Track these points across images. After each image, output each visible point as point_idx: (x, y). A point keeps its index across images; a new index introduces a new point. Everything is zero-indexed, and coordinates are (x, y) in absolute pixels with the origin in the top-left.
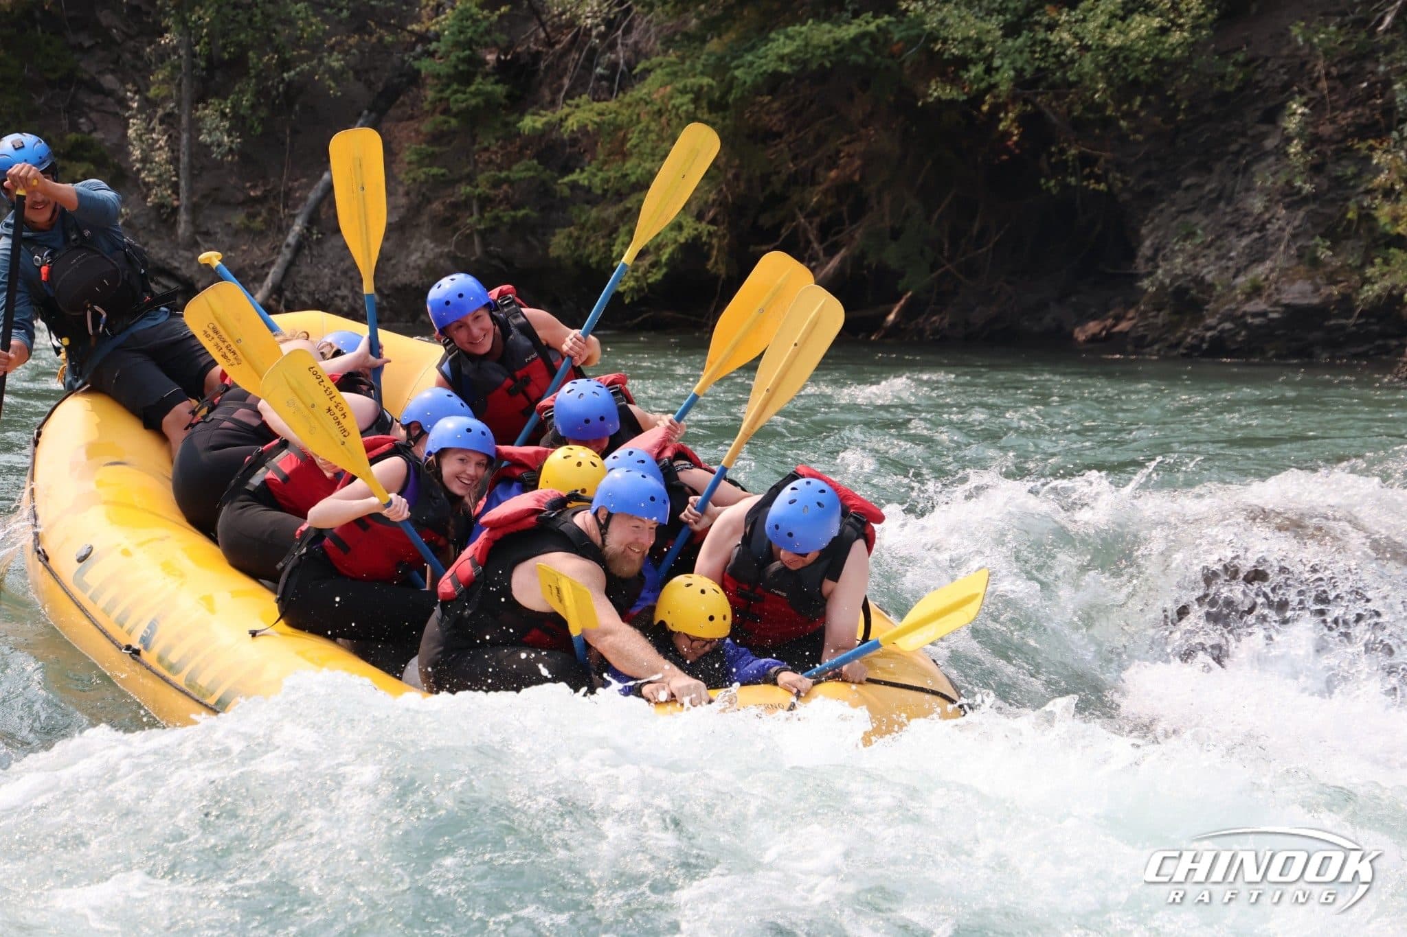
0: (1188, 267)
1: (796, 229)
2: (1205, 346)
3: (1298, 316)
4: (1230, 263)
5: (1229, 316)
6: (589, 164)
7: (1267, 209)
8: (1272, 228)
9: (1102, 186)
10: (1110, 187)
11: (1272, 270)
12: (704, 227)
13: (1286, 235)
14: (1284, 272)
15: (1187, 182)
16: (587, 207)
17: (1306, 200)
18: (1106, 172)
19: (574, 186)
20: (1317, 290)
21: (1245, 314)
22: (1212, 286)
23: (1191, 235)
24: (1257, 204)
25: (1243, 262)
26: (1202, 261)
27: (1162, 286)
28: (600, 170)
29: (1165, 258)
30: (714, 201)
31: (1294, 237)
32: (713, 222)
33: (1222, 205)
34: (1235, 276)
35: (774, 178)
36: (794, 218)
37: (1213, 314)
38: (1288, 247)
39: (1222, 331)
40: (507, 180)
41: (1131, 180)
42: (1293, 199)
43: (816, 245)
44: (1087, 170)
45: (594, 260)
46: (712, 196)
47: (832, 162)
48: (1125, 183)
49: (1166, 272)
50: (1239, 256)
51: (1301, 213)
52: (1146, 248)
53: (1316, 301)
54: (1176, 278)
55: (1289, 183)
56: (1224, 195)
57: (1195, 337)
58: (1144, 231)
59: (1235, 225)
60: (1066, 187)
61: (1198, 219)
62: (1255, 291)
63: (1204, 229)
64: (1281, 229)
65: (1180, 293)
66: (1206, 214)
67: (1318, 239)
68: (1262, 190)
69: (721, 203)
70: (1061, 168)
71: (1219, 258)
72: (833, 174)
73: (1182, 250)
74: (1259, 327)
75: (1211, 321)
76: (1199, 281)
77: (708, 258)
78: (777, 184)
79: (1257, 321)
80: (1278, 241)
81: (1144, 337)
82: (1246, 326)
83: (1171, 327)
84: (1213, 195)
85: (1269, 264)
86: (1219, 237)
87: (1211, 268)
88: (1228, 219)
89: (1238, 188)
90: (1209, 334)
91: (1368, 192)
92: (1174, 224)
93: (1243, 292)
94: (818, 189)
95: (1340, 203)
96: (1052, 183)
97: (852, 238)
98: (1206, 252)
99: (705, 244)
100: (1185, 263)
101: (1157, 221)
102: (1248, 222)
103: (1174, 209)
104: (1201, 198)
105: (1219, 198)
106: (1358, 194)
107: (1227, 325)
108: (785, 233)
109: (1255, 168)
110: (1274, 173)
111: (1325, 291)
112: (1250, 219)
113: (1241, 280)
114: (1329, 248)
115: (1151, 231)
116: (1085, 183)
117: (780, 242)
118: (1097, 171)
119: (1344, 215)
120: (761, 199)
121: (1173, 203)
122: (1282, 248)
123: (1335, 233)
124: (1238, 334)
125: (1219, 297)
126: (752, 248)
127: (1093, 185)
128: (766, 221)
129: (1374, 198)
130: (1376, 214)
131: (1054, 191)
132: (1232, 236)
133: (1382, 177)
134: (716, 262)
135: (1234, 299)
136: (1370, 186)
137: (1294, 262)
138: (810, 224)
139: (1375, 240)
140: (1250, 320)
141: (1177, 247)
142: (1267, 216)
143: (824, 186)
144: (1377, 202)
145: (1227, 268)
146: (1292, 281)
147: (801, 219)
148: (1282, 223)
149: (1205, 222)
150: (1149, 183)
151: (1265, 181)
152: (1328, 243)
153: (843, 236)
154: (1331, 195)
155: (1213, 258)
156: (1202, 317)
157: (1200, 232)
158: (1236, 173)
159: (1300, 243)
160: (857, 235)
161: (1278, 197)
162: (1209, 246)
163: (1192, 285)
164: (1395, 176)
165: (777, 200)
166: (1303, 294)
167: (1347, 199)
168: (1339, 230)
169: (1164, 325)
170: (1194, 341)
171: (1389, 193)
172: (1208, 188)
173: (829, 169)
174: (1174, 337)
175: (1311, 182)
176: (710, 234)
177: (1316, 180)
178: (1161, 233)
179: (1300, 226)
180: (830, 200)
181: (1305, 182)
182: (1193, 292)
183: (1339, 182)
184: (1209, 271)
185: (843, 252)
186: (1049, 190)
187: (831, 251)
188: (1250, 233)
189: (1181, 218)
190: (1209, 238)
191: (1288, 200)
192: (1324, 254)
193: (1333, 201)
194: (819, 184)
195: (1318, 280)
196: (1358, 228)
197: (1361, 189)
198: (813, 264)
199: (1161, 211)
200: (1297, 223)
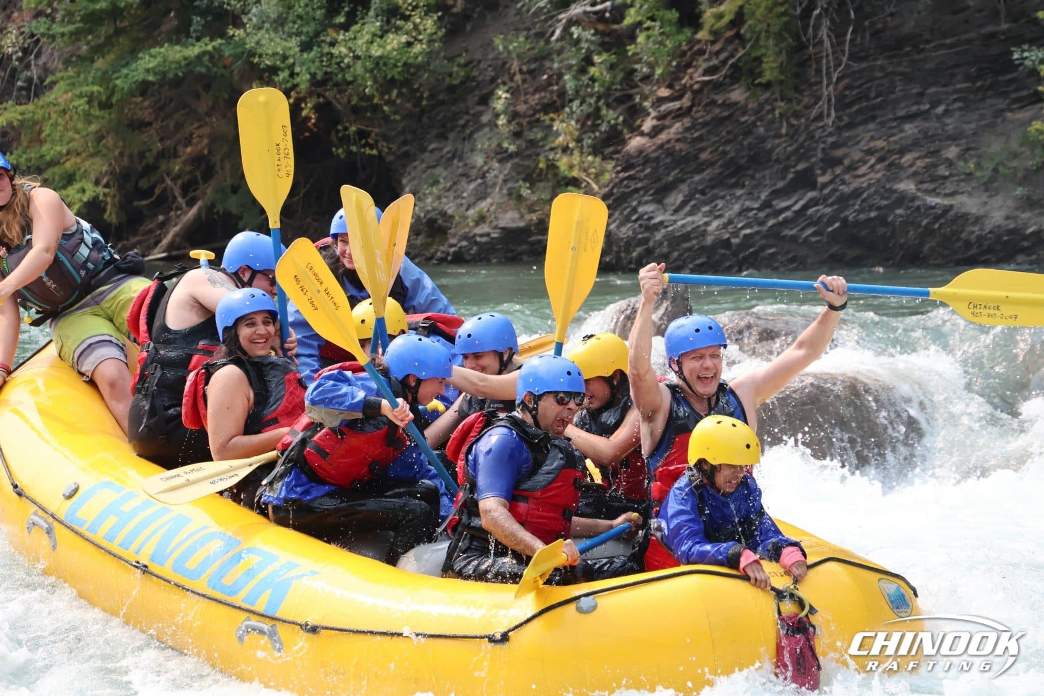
0: (436, 204)
1: (165, 189)
2: (449, 258)
3: (510, 235)
4: (464, 201)
5: (465, 237)
6: (16, 149)
7: (485, 163)
8: (490, 176)
9: (375, 152)
10: (380, 152)
11: (492, 205)
12: (100, 190)
13: (500, 180)
14: (499, 205)
15: (432, 147)
17: (511, 156)
18: (377, 142)
20: (522, 217)
21: (475, 235)
22: (452, 217)
23: (436, 182)
24: (479, 160)
25: (473, 200)
26: (444, 200)
28: (24, 153)
30: (106, 171)
31: (505, 181)
32: (107, 186)
33: (455, 161)
34: (467, 210)
35: (147, 154)
36: (163, 181)
37: (455, 235)
38: (501, 188)
39: (461, 248)
41: (394, 147)
42: (503, 156)
43: (180, 199)
44: (363, 141)
46: (105, 168)
47: (188, 141)
48: (390, 149)
50: (469, 195)
51: (509, 165)
53: (522, 224)
54: (428, 212)
55: (499, 145)
56: (456, 155)
57: (443, 252)
58: (404, 181)
59: (465, 175)
60: (349, 153)
61: (439, 171)
62: (481, 219)
63: (445, 178)
64: (496, 177)
65: (431, 222)
66: (446, 168)
67: (521, 183)
68: (481, 151)
69: (113, 173)
70: (345, 140)
71: (456, 198)
72: (189, 150)
73: (431, 193)
74: (486, 243)
75: (453, 241)
76: (443, 214)
77: (104, 210)
78: (150, 158)
79: (484, 239)
80: (494, 184)
82: (476, 243)
84: (449, 155)
85: (489, 200)
86: (455, 184)
87: (451, 205)
88: (460, 171)
89: (466, 149)
90: (452, 250)
91: (552, 149)
92: (424, 176)
93: (473, 221)
94: (179, 160)
95: (534, 157)
96: (340, 151)
97: (205, 193)
98: (447, 194)
99: (102, 201)
100: (433, 202)
101: (413, 174)
102: (474, 173)
103: (424, 166)
104: (442, 157)
105: (454, 157)
106: (545, 151)
107: (464, 243)
108: (157, 191)
109: (476, 136)
110: (489, 139)
111: (528, 217)
112: (475, 171)
113: (471, 212)
114: (528, 188)
115: (410, 181)
116: (363, 150)
117: (154, 197)
118: (371, 141)
119: (537, 165)
120: (140, 169)
121: (423, 161)
122: (497, 189)
123: (532, 178)
124: (471, 249)
125: (457, 224)
126: (135, 203)
127: (368, 151)
128: (144, 184)
129: (556, 153)
130: (558, 164)
131: (342, 156)
132: (464, 182)
133: (561, 139)
134: (111, 214)
135: (468, 225)
136: (553, 145)
137: (506, 198)
138: (175, 184)
139: (558, 182)
140: (478, 239)
141: (427, 192)
142: (486, 168)
143: (183, 158)
144: (558, 156)
145: (462, 205)
146: (506, 212)
147: (169, 182)
148: (495, 172)
149: (445, 173)
150: (406, 148)
151: (483, 144)
152: (528, 185)
153: (198, 193)
154: (528, 152)
155: (452, 198)
156: (447, 239)
157: (441, 180)
158: (464, 139)
159: (509, 185)
160: (209, 191)
161: (492, 155)
162: (448, 190)
163: (438, 217)
164: (569, 138)
165: (150, 169)
166: (513, 220)
167: (538, 155)
168: (535, 176)
169: (422, 245)
170: (443, 255)
171: (565, 150)
172: (446, 150)
173: (186, 146)
174: (428, 254)
175: (514, 144)
176: (105, 195)
177: (518, 142)
178: (416, 182)
179: (508, 174)
180: (188, 168)
181: (510, 144)
182: (440, 222)
183: (532, 143)
184: (450, 209)
185: (199, 204)
186: (338, 155)
187: (191, 203)
188: (475, 180)
189: (429, 171)
190: (448, 185)
191: (499, 156)
192: (525, 192)
193: (529, 156)
194: (180, 157)
195: (522, 210)
196: (546, 174)
197: (547, 148)
198: (179, 212)
199: (415, 167)
200: (506, 172)
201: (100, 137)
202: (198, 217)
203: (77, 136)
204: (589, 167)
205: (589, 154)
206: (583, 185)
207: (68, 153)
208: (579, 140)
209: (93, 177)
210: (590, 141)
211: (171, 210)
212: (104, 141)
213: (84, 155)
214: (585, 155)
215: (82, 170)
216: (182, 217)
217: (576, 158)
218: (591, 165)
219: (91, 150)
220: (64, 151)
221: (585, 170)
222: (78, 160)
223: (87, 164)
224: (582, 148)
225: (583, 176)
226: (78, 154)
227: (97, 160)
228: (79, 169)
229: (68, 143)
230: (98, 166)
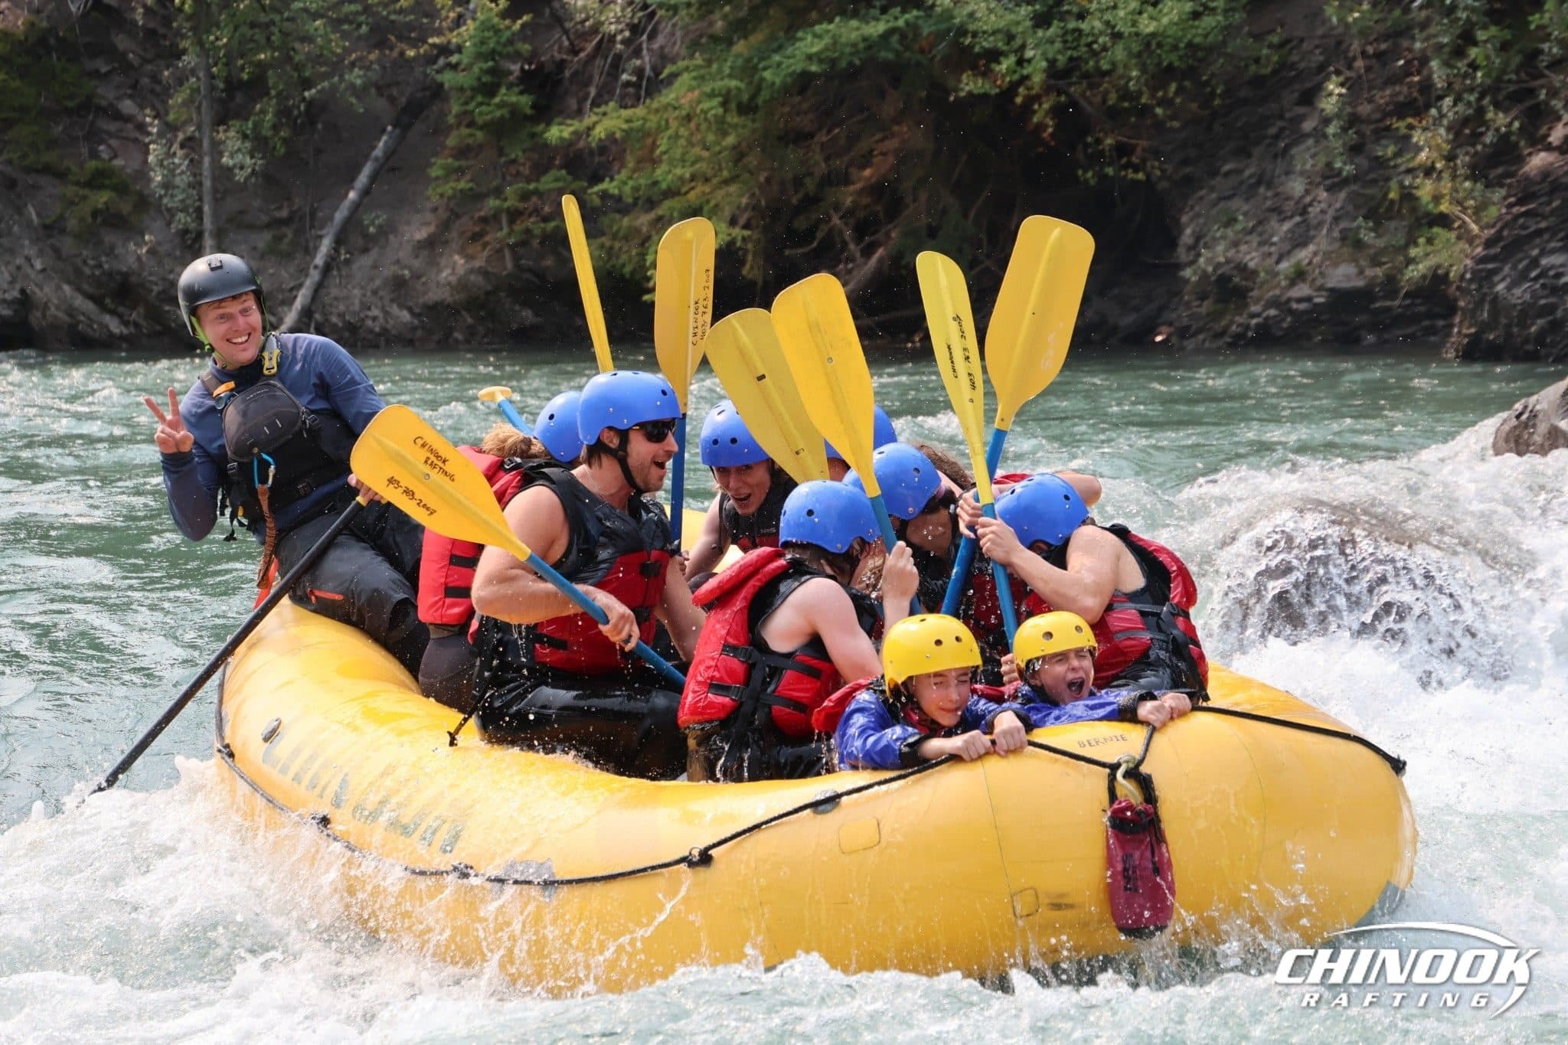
0: (1231, 254)
1: (831, 230)
2: (1250, 334)
3: (1343, 300)
4: (1273, 249)
5: (1274, 303)
6: (619, 172)
7: (1307, 192)
8: (1313, 211)
9: (1141, 176)
10: (1148, 176)
11: (1315, 254)
12: (737, 232)
13: (1328, 218)
14: (1327, 255)
15: (1227, 168)
16: (617, 216)
17: (1346, 181)
18: (1144, 161)
19: (605, 195)
20: (1361, 272)
21: (1289, 300)
22: (1254, 273)
23: (1231, 221)
24: (1296, 186)
25: (1286, 247)
26: (1243, 248)
27: (1205, 275)
28: (631, 178)
29: (1206, 246)
30: (748, 205)
31: (1336, 219)
32: (746, 227)
33: (1262, 190)
34: (1278, 262)
35: (808, 181)
36: (828, 220)
37: (1258, 300)
38: (1330, 230)
39: (1267, 318)
40: (536, 192)
41: (1170, 168)
42: (1333, 180)
43: (852, 246)
44: (1124, 160)
45: (627, 270)
46: (744, 201)
47: (866, 161)
48: (1163, 171)
49: (1209, 261)
50: (1282, 240)
51: (1343, 195)
52: (1187, 236)
53: (1360, 283)
54: (1218, 266)
55: (1329, 165)
56: (1263, 180)
57: (1239, 325)
58: (1184, 219)
59: (1277, 210)
60: (1103, 178)
61: (1238, 204)
62: (1299, 275)
63: (1245, 214)
64: (1323, 212)
65: (1223, 280)
66: (1247, 200)
67: (1360, 221)
69: (755, 208)
70: (1096, 158)
71: (1261, 244)
72: (867, 172)
73: (1223, 237)
74: (1304, 312)
75: (1255, 308)
76: (1242, 268)
77: (743, 263)
78: (810, 185)
79: (1303, 306)
80: (1320, 224)
81: (1188, 327)
82: (1291, 311)
83: (1215, 316)
84: (1253, 181)
85: (1311, 248)
86: (1260, 223)
87: (1254, 254)
88: (1269, 203)
89: (1277, 172)
90: (1254, 321)
91: (1409, 171)
92: (1214, 211)
93: (1286, 278)
94: (852, 188)
95: (1381, 183)
96: (1090, 174)
97: (888, 235)
98: (1248, 238)
99: (740, 249)
100: (1227, 250)
101: (1197, 208)
102: (1289, 206)
103: (1214, 195)
104: (1241, 183)
105: (1259, 183)
106: (1399, 174)
107: (1272, 312)
108: (820, 235)
109: (1294, 151)
110: (1313, 156)
111: (1370, 272)
112: (1292, 203)
113: (1284, 265)
114: (1371, 230)
115: (1192, 220)
116: (1123, 173)
117: (815, 244)
118: (1134, 160)
119: (1386, 194)
120: (794, 201)
121: (1212, 189)
122: (1324, 231)
123: (1378, 213)
124: (1283, 320)
125: (1263, 283)
126: (787, 252)
127: (1131, 175)
128: (801, 223)
129: (1414, 178)
130: (1419, 193)
131: (1092, 182)
132: (1274, 223)
133: (1423, 155)
134: (752, 268)
135: (1278, 284)
136: (1411, 165)
137: (1337, 245)
138: (846, 224)
139: (1418, 220)
140: (1295, 306)
141: (1218, 234)
142: (1308, 199)
143: (858, 186)
144: (1418, 181)
145: (1270, 254)
146: (1336, 265)
147: (836, 221)
148: (1323, 205)
149: (1246, 208)
150: (1188, 170)
151: (1304, 164)
152: (1371, 224)
153: (880, 236)
154: (1372, 176)
155: (1255, 244)
156: (1246, 306)
157: (1241, 218)
158: (1275, 157)
159: (1343, 225)
160: (893, 235)
161: (1319, 180)
162: (1251, 232)
163: (1235, 272)
164: (1435, 155)
165: (811, 201)
166: (1348, 277)
167: (1388, 179)
168: (1381, 210)
169: (1208, 314)
170: (1239, 330)
171: (1429, 171)
172: (1247, 173)
173: (863, 167)
174: (1218, 326)
175: (1352, 163)
176: (744, 239)
177: (1357, 160)
178: (1201, 221)
179: (1342, 208)
180: (865, 201)
181: (1345, 163)
182: (1236, 280)
183: (1380, 163)
184: (1252, 258)
185: (880, 252)
186: (1086, 181)
187: (868, 252)
188: (1291, 217)
189: (1222, 205)
190: (1251, 224)
191: (1328, 182)
192: (1368, 237)
193: (1374, 182)
194: (853, 183)
195: (1363, 263)
196: (1399, 211)
197: (1402, 168)
198: (850, 266)
199: (1201, 198)
200: (1338, 205)
201: (739, 154)
202: (878, 272)
203: (706, 154)
204: (1466, 198)
205: (1466, 178)
206: (1456, 225)
207: (693, 178)
208: (1450, 158)
209: (727, 213)
210: (1467, 159)
211: (840, 262)
212: (745, 160)
213: (715, 181)
214: (1459, 180)
215: (713, 203)
216: (855, 273)
217: (1446, 186)
218: (1470, 195)
219: (725, 174)
220: (687, 176)
221: (1459, 203)
222: (707, 189)
223: (720, 193)
224: (1455, 169)
225: (1456, 210)
226: (707, 180)
227: (733, 189)
228: (708, 201)
229: (693, 164)
230: (736, 196)
